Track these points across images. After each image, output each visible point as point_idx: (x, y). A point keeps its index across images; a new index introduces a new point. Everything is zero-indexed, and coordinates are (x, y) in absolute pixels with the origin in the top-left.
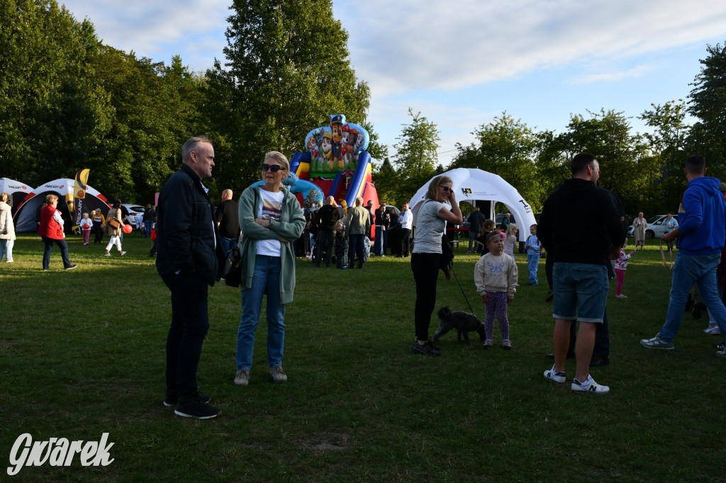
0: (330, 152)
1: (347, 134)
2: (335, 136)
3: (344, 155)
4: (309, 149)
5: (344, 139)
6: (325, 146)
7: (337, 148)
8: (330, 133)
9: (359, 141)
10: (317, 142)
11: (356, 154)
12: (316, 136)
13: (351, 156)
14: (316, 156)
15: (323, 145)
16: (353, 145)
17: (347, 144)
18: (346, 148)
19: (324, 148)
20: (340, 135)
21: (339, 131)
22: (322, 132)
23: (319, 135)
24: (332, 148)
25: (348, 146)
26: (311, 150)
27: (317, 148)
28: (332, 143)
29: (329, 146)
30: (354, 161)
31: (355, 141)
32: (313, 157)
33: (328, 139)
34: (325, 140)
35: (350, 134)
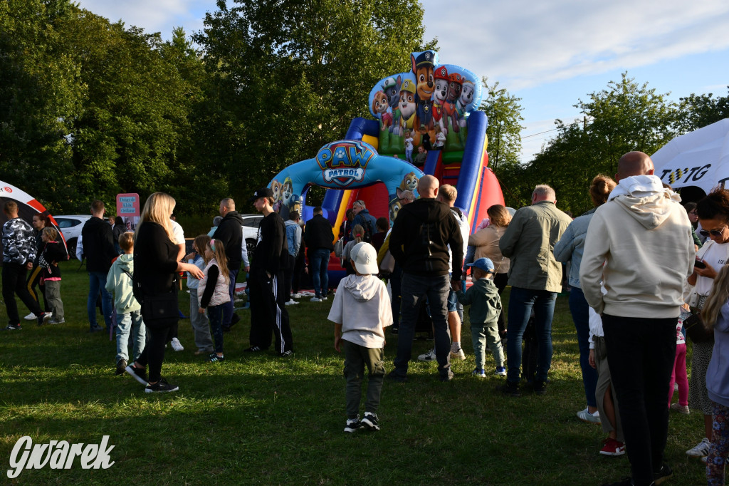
0: (413, 116)
1: (443, 83)
2: (421, 88)
3: (437, 120)
4: (376, 112)
5: (438, 93)
6: (404, 106)
7: (426, 108)
8: (413, 83)
9: (464, 95)
10: (389, 100)
11: (460, 117)
12: (388, 89)
13: (451, 122)
14: (388, 125)
15: (401, 104)
16: (454, 102)
17: (444, 101)
18: (442, 109)
19: (403, 110)
20: (430, 85)
21: (428, 79)
22: (399, 82)
23: (393, 87)
24: (417, 109)
25: (446, 105)
26: (379, 115)
27: (389, 110)
28: (416, 99)
29: (412, 106)
30: (457, 130)
31: (457, 94)
32: (384, 127)
33: (409, 93)
34: (405, 95)
35: (449, 83)
